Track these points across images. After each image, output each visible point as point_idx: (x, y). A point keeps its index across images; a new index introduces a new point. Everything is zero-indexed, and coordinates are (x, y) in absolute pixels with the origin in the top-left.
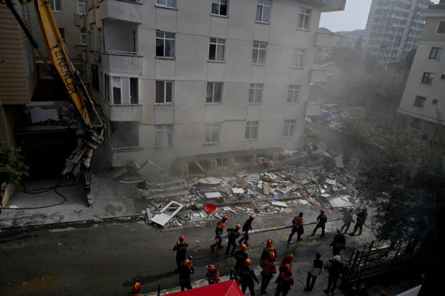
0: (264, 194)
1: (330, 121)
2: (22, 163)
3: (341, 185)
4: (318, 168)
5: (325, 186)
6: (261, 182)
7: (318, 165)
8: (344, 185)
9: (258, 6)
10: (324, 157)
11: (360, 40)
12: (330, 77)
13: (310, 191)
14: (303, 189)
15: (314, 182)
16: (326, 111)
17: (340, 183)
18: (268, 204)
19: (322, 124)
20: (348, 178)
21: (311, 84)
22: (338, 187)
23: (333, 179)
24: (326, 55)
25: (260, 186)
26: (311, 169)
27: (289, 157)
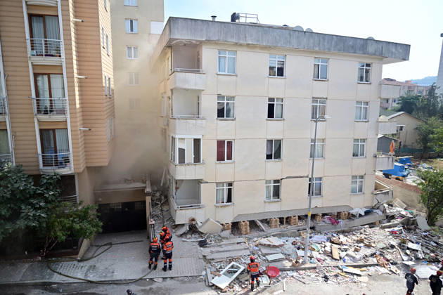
0: (333, 258)
1: (407, 176)
2: (98, 220)
3: (428, 251)
4: (396, 229)
5: (408, 252)
6: (328, 244)
7: (395, 226)
8: (433, 252)
9: (315, 65)
10: (402, 216)
11: (432, 86)
12: (402, 127)
13: (389, 257)
14: (381, 255)
15: (392, 247)
16: (401, 165)
17: (427, 248)
18: (339, 271)
19: (397, 179)
20: (436, 243)
21: (379, 136)
22: (426, 254)
23: (417, 243)
24: (395, 105)
25: (328, 249)
26: (387, 230)
27: (360, 215)
